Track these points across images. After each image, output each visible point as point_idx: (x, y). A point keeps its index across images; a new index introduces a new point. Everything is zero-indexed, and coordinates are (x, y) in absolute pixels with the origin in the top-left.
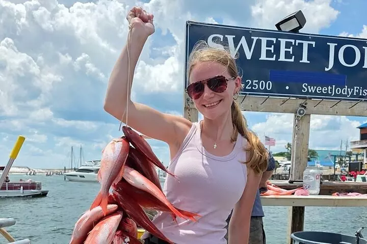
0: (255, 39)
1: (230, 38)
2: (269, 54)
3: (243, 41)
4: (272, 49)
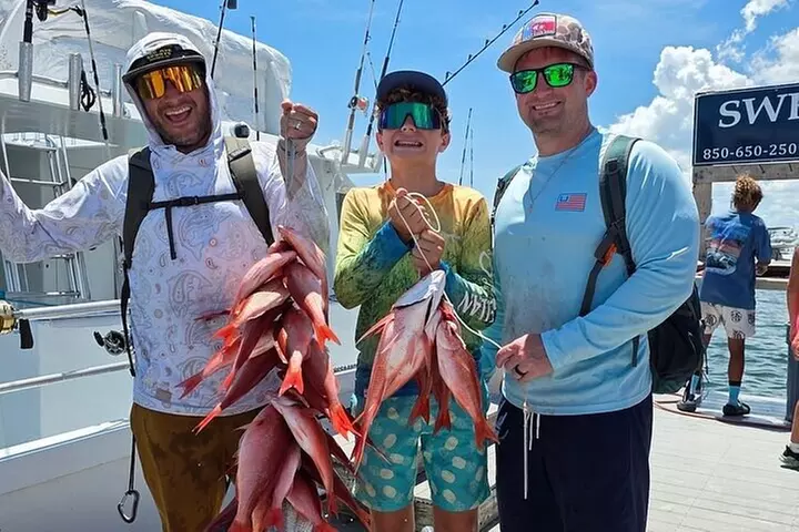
0: (782, 97)
1: (749, 103)
3: (766, 102)
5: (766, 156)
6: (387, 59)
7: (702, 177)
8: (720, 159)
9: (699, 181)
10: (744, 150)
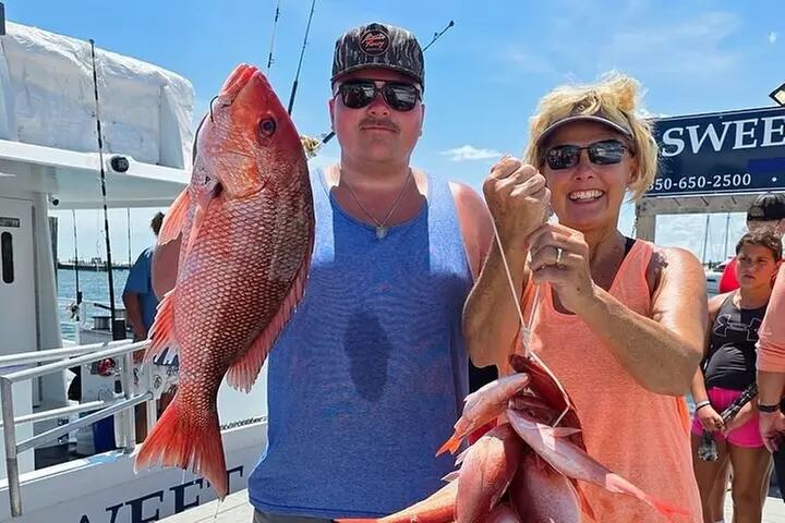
0: (727, 124)
1: (693, 130)
2: (747, 140)
3: (711, 130)
4: (752, 133)
5: (709, 188)
6: (296, 83)
7: (644, 210)
8: (664, 190)
9: (641, 213)
10: (687, 181)
